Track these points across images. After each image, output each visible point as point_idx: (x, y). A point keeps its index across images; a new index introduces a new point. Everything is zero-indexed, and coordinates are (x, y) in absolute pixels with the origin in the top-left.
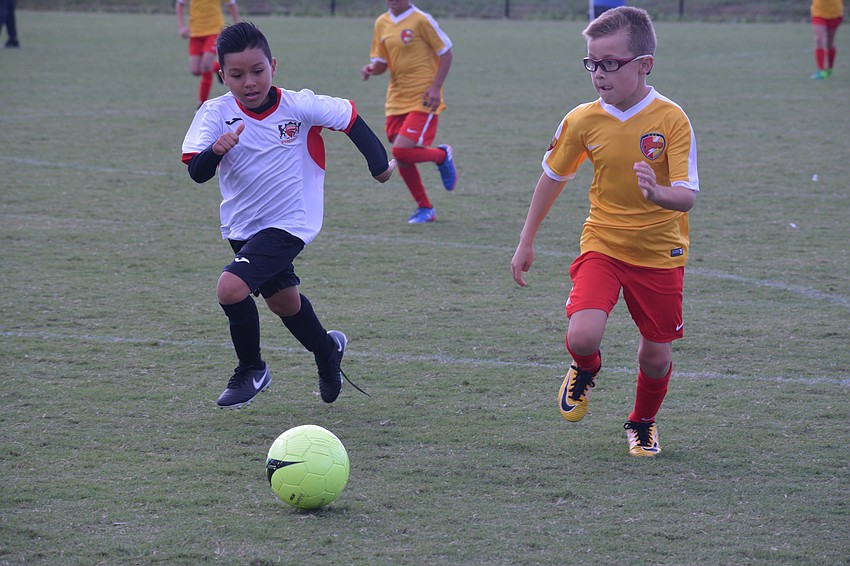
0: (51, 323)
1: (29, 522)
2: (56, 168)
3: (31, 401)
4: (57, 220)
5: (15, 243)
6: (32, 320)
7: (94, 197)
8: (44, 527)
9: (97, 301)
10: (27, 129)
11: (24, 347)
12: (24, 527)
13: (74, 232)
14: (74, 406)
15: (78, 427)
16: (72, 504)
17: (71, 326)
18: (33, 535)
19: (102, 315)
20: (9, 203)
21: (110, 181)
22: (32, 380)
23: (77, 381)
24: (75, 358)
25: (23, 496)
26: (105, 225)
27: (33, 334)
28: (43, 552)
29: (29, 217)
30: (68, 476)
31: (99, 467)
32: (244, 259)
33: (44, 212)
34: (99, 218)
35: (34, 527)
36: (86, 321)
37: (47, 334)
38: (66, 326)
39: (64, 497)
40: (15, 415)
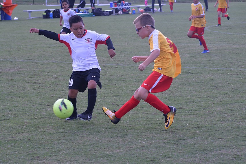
0: (233, 66)
1: (231, 107)
2: (233, 34)
3: (230, 83)
4: (234, 45)
5: (225, 50)
6: (229, 66)
7: (241, 40)
8: (234, 109)
9: (243, 62)
10: (227, 27)
11: (228, 71)
12: (230, 108)
13: (237, 48)
14: (239, 84)
15: (239, 88)
16: (239, 104)
17: (237, 67)
18: (232, 110)
19: (244, 65)
20: (224, 42)
21: (245, 37)
22: (230, 78)
23: (239, 78)
24: (238, 74)
25: (229, 102)
26: (244, 46)
27: (229, 69)
28: (234, 114)
29: (228, 45)
30: (238, 98)
31: (244, 96)
32: (94, 77)
33: (231, 44)
34: (242, 45)
35: (232, 108)
36: (240, 66)
37: (232, 69)
38: (236, 67)
39: (237, 102)
40: (226, 86)
